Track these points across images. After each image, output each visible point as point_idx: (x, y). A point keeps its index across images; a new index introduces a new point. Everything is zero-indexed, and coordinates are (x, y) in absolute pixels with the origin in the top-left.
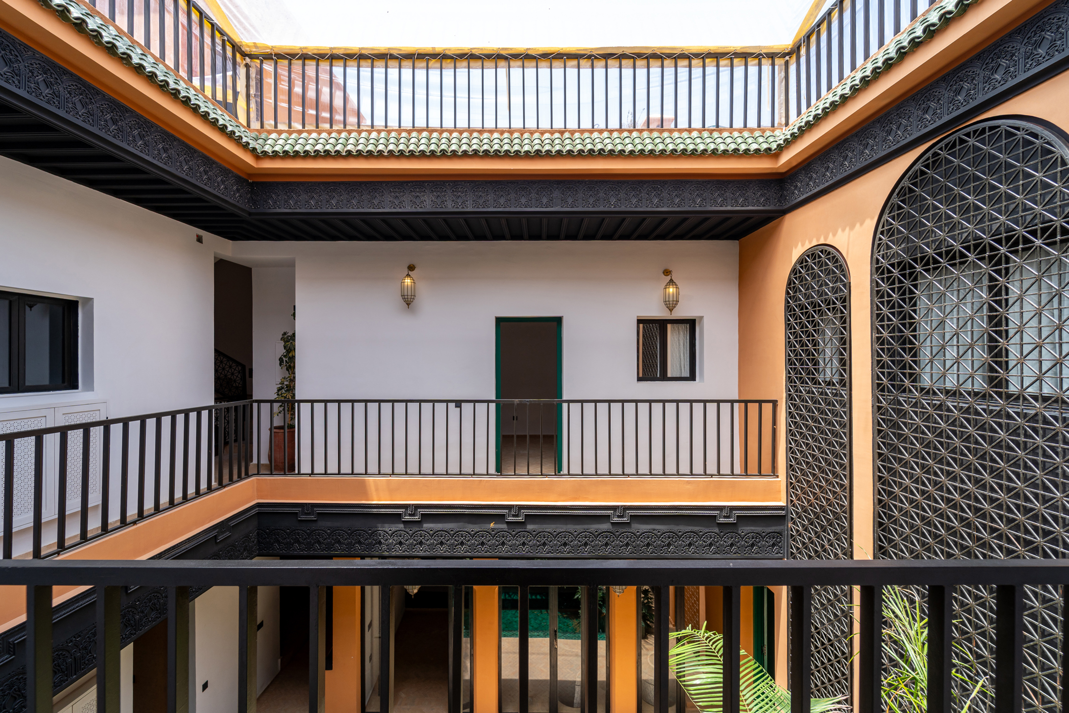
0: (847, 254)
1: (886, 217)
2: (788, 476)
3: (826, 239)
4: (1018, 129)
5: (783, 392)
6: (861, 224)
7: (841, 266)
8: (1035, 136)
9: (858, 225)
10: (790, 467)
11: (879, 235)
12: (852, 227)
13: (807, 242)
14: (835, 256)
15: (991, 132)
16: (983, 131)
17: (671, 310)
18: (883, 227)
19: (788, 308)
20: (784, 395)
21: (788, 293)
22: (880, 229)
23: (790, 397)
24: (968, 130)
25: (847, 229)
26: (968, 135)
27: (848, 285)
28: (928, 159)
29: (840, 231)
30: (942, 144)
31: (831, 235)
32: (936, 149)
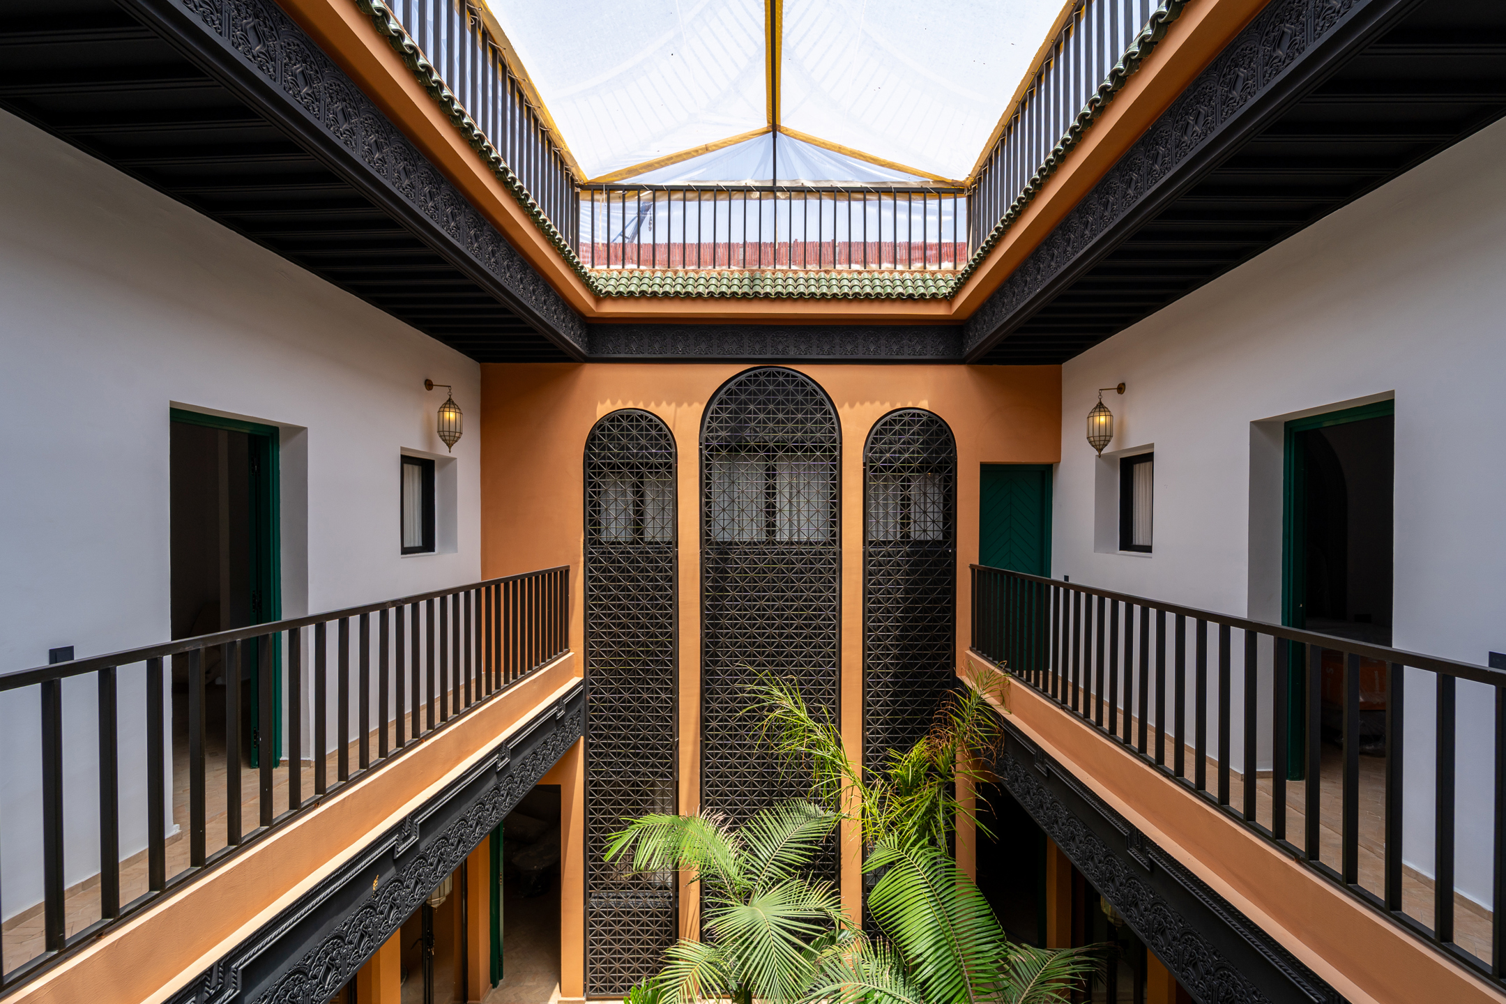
0: (674, 426)
1: (714, 406)
2: (587, 645)
3: (647, 404)
4: (808, 384)
5: (580, 556)
6: (690, 405)
7: (666, 435)
8: (817, 393)
9: (685, 405)
10: (589, 634)
11: (708, 419)
12: (679, 404)
13: (620, 402)
14: (658, 425)
15: (792, 377)
16: (788, 375)
17: (450, 446)
18: (712, 413)
19: (588, 463)
20: (582, 559)
21: (588, 447)
22: (709, 414)
23: (589, 559)
24: (779, 369)
25: (673, 405)
26: (778, 373)
27: (674, 454)
28: (750, 376)
29: (664, 404)
30: (762, 370)
31: (653, 404)
32: (757, 371)
